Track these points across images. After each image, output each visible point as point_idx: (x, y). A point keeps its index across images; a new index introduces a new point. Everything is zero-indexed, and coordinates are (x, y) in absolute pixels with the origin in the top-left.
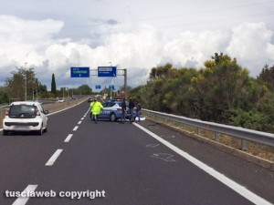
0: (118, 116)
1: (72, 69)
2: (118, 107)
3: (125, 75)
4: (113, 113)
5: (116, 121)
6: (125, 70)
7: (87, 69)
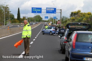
0: (53, 33)
1: (32, 8)
2: (53, 29)
3: (61, 13)
4: (51, 32)
5: (52, 35)
6: (61, 10)
7: (41, 9)
